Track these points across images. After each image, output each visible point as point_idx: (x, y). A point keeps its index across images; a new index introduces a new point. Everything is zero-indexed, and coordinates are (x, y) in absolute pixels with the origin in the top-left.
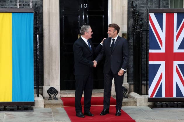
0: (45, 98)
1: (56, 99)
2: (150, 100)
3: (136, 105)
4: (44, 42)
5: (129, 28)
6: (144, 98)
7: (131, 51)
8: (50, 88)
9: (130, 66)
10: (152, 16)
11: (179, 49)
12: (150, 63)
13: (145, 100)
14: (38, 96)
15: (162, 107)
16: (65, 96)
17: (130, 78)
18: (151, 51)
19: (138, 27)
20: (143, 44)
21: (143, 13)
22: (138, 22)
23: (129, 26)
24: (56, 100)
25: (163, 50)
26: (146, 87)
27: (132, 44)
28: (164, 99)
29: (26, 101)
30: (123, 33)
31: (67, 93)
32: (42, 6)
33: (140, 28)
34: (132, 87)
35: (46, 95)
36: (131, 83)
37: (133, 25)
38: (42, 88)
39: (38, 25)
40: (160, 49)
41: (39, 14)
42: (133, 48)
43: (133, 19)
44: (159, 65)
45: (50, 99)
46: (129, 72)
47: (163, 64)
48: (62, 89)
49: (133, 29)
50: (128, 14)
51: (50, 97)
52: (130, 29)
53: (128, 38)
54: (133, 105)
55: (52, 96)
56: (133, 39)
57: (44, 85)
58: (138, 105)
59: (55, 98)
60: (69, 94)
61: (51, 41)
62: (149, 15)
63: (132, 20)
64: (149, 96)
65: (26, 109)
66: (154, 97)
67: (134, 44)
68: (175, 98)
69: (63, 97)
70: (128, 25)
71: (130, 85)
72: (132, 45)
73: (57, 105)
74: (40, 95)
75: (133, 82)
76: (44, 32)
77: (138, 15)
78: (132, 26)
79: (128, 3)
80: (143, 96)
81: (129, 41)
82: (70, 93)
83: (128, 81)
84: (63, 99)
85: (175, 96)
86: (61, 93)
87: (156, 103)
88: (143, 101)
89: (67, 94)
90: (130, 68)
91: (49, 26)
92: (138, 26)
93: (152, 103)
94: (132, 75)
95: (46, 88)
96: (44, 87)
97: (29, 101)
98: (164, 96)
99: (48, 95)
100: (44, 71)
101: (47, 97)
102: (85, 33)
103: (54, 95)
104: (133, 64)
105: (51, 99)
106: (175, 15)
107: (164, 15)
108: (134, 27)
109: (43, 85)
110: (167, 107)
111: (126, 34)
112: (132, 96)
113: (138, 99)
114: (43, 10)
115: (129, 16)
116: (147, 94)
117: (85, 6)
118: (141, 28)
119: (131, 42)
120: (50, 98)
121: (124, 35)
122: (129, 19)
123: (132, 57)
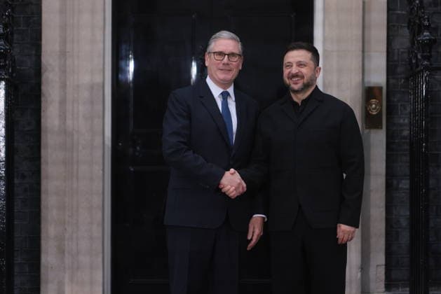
5: (395, 66)
7: (404, 158)
17: (396, 274)
23: (395, 58)
27: (404, 133)
30: (366, 85)
36: (400, 292)
37: (409, 53)
39: (2, 42)
42: (408, 147)
43: (409, 28)
49: (409, 66)
50: (389, 10)
52: (399, 70)
56: (409, 109)
63: (406, 31)
70: (387, 52)
72: (405, 138)
75: (406, 291)
76: (44, 77)
78: (405, 56)
81: (396, 121)
83: (388, 286)
90: (398, 233)
91: (63, 54)
94: (406, 261)
100: (43, 235)
104: (408, 213)
108: (410, 61)
111: (380, 89)
115: (395, 17)
118: (428, 58)
119: (402, 121)
121: (370, 93)
122: (396, 28)
123: (405, 184)
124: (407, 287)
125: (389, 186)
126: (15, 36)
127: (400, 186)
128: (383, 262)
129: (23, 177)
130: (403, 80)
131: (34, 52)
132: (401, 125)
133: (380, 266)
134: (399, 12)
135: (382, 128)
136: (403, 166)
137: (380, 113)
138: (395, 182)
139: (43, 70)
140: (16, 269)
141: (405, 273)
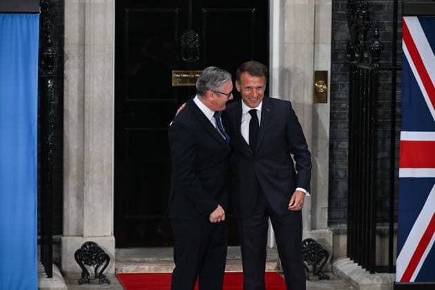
0: (69, 276)
1: (103, 282)
4: (65, 97)
5: (337, 54)
6: (381, 282)
7: (343, 125)
8: (84, 246)
9: (337, 174)
12: (404, 173)
14: (50, 275)
16: (130, 269)
17: (335, 214)
18: (406, 136)
19: (366, 56)
20: (379, 106)
21: (380, 7)
22: (365, 39)
23: (337, 48)
24: (105, 286)
26: (387, 241)
27: (344, 105)
30: (315, 70)
31: (138, 260)
33: (374, 61)
34: (343, 240)
35: (71, 264)
36: (338, 227)
37: (348, 44)
38: (59, 243)
39: (50, 50)
42: (347, 116)
43: (350, 26)
45: (85, 283)
48: (119, 245)
49: (349, 56)
50: (333, 10)
51: (85, 272)
52: (340, 57)
53: (331, 85)
55: (91, 269)
56: (347, 88)
57: (65, 233)
59: (101, 278)
60: (143, 262)
61: (87, 96)
62: (403, 20)
63: (346, 26)
64: (399, 277)
66: (413, 279)
67: (350, 104)
69: (124, 272)
70: (332, 43)
71: (336, 234)
72: (344, 109)
74: (55, 270)
75: (344, 227)
76: (66, 64)
77: (367, 17)
78: (345, 46)
80: (377, 276)
81: (337, 96)
82: (146, 259)
83: (330, 223)
84: (124, 278)
86: (117, 261)
89: (136, 262)
90: (337, 182)
91: (83, 44)
92: (365, 51)
94: (344, 203)
95: (71, 244)
96: (64, 239)
99: (78, 265)
100: (65, 188)
101: (73, 273)
102: (209, 92)
103: (96, 266)
104: (346, 167)
105: (89, 282)
108: (351, 51)
109: (61, 232)
111: (325, 73)
112: (342, 273)
113: (364, 285)
115: (336, 16)
116: (392, 269)
118: (377, 61)
119: (341, 96)
120: (85, 278)
121: (320, 76)
122: (337, 24)
123: (345, 145)
124: (344, 223)
125: (332, 148)
127: (339, 146)
128: (327, 206)
130: (342, 65)
131: (57, 43)
132: (341, 99)
133: (325, 208)
134: (340, 12)
135: (327, 102)
136: (344, 128)
137: (326, 91)
138: (335, 143)
139: (65, 58)
141: (342, 213)
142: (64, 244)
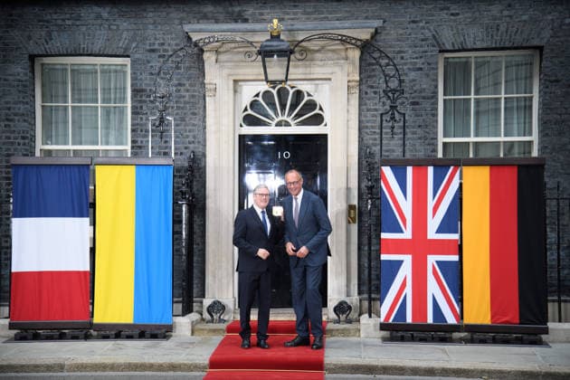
1: (220, 322)
2: (383, 327)
3: (359, 336)
6: (374, 323)
8: (213, 302)
9: (363, 265)
10: (387, 171)
11: (438, 232)
12: (384, 257)
13: (375, 326)
15: (402, 339)
17: (362, 288)
18: (384, 236)
25: (407, 234)
28: (409, 325)
29: (158, 323)
30: (349, 204)
32: (204, 155)
34: (366, 304)
35: (206, 315)
38: (202, 302)
40: (402, 232)
41: (200, 169)
44: (400, 263)
45: (211, 322)
46: (362, 276)
47: (407, 260)
50: (359, 170)
51: (212, 318)
53: (358, 213)
54: (353, 336)
55: (216, 316)
57: (205, 297)
58: (362, 335)
62: (381, 168)
64: (382, 319)
65: (154, 336)
66: (391, 321)
68: (429, 325)
70: (358, 189)
71: (362, 300)
73: (214, 331)
75: (366, 296)
78: (367, 190)
79: (360, 149)
81: (362, 219)
83: (359, 294)
85: (430, 320)
86: (235, 313)
87: (394, 332)
88: (372, 328)
90: (363, 270)
91: (216, 190)
93: (389, 332)
95: (207, 302)
96: (204, 300)
97: (163, 323)
98: (409, 320)
99: (209, 315)
105: (213, 322)
106: (431, 170)
107: (410, 170)
110: (413, 339)
111: (355, 206)
113: (363, 324)
114: (205, 162)
115: (361, 174)
116: (380, 317)
117: (287, 155)
119: (365, 220)
121: (351, 207)
122: (361, 178)
123: (366, 248)
125: (359, 249)
126: (195, 183)
128: (357, 283)
129: (198, 244)
132: (365, 222)
133: (355, 284)
135: (356, 223)
136: (365, 240)
137: (355, 216)
138: (362, 247)
139: (206, 198)
140: (195, 286)
141: (365, 288)
142: (204, 304)
